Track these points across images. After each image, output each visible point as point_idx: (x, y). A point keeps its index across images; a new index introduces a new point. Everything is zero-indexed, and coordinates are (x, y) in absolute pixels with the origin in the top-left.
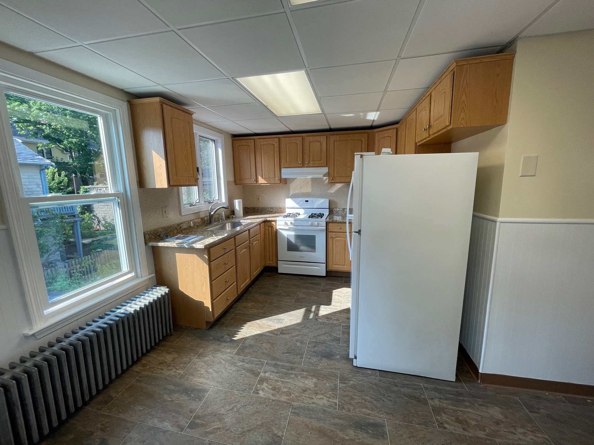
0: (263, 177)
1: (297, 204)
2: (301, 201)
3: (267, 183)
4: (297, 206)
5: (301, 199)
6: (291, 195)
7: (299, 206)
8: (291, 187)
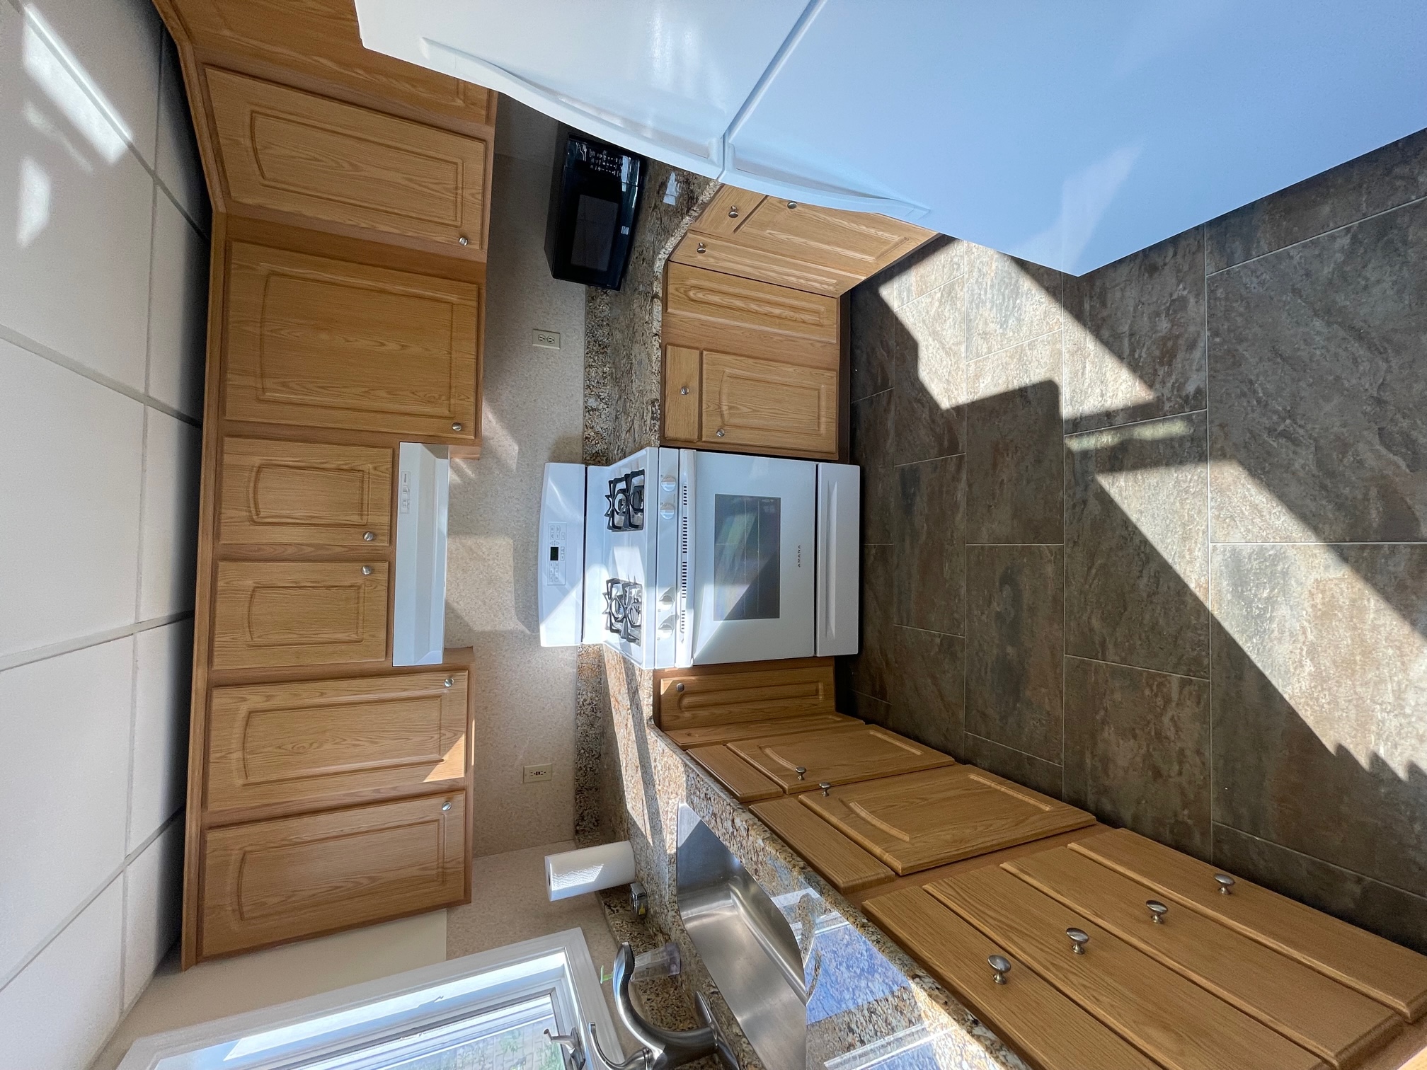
0: (435, 756)
1: (565, 593)
2: (552, 577)
3: (463, 738)
4: (575, 594)
5: (544, 580)
6: (521, 627)
7: (573, 585)
8: (488, 628)
